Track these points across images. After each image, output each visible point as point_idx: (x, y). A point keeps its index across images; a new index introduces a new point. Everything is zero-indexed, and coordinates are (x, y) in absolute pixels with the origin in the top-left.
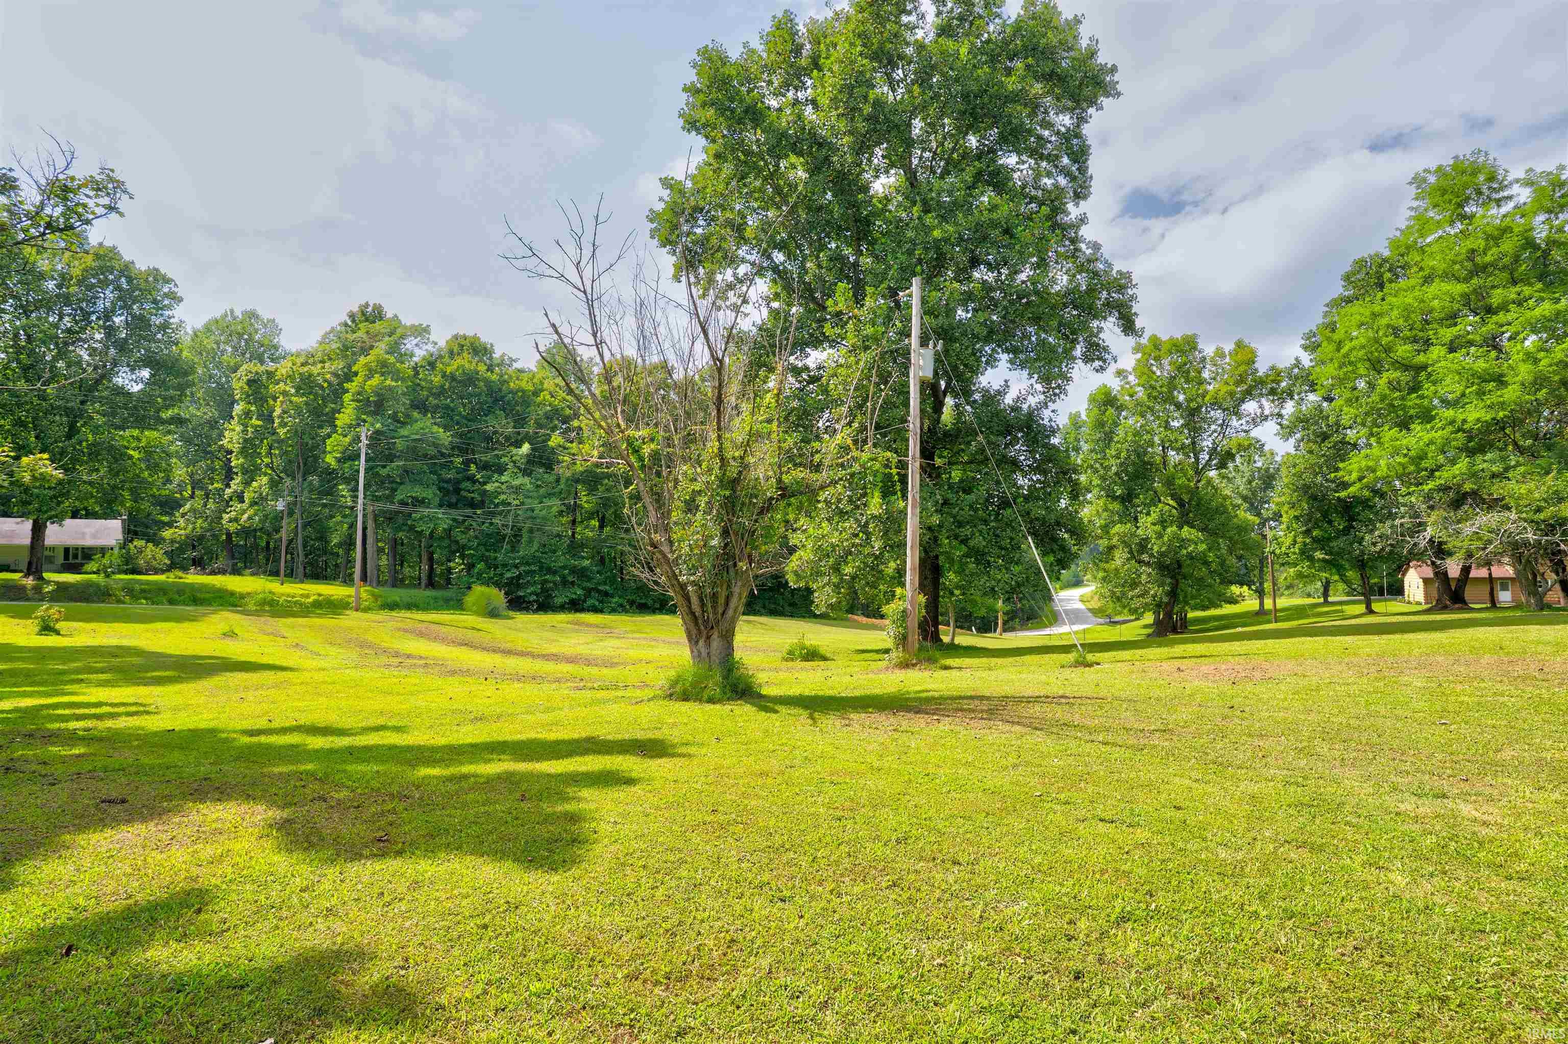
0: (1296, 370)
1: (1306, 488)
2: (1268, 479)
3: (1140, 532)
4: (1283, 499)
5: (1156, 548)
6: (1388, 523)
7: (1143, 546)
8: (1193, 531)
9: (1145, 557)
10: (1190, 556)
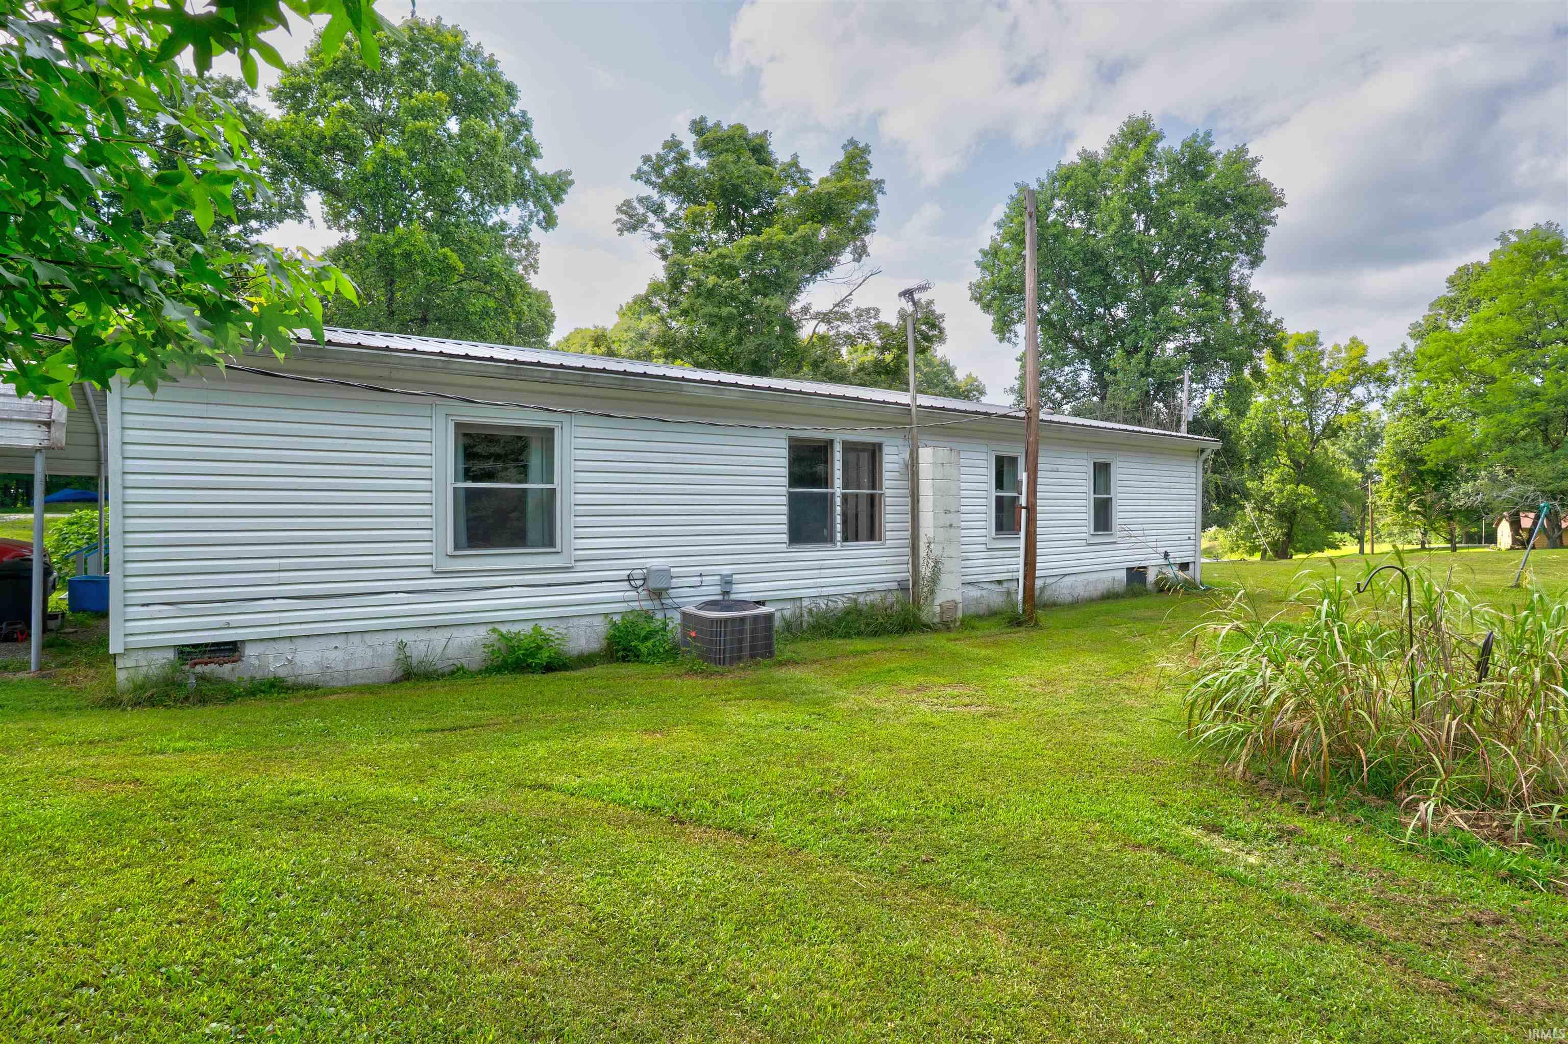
0: (1402, 354)
1: (1404, 453)
2: (1374, 438)
3: (1264, 487)
4: (1384, 461)
5: (1277, 501)
6: (1471, 483)
7: (1267, 498)
8: (1307, 488)
9: (1267, 507)
10: (1304, 507)
